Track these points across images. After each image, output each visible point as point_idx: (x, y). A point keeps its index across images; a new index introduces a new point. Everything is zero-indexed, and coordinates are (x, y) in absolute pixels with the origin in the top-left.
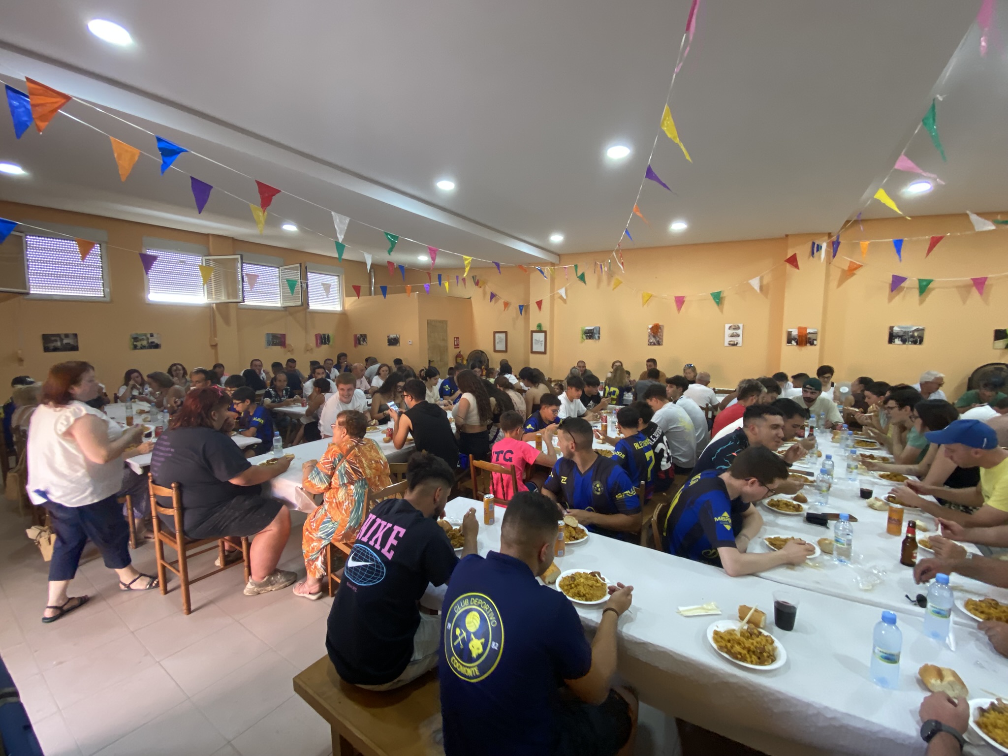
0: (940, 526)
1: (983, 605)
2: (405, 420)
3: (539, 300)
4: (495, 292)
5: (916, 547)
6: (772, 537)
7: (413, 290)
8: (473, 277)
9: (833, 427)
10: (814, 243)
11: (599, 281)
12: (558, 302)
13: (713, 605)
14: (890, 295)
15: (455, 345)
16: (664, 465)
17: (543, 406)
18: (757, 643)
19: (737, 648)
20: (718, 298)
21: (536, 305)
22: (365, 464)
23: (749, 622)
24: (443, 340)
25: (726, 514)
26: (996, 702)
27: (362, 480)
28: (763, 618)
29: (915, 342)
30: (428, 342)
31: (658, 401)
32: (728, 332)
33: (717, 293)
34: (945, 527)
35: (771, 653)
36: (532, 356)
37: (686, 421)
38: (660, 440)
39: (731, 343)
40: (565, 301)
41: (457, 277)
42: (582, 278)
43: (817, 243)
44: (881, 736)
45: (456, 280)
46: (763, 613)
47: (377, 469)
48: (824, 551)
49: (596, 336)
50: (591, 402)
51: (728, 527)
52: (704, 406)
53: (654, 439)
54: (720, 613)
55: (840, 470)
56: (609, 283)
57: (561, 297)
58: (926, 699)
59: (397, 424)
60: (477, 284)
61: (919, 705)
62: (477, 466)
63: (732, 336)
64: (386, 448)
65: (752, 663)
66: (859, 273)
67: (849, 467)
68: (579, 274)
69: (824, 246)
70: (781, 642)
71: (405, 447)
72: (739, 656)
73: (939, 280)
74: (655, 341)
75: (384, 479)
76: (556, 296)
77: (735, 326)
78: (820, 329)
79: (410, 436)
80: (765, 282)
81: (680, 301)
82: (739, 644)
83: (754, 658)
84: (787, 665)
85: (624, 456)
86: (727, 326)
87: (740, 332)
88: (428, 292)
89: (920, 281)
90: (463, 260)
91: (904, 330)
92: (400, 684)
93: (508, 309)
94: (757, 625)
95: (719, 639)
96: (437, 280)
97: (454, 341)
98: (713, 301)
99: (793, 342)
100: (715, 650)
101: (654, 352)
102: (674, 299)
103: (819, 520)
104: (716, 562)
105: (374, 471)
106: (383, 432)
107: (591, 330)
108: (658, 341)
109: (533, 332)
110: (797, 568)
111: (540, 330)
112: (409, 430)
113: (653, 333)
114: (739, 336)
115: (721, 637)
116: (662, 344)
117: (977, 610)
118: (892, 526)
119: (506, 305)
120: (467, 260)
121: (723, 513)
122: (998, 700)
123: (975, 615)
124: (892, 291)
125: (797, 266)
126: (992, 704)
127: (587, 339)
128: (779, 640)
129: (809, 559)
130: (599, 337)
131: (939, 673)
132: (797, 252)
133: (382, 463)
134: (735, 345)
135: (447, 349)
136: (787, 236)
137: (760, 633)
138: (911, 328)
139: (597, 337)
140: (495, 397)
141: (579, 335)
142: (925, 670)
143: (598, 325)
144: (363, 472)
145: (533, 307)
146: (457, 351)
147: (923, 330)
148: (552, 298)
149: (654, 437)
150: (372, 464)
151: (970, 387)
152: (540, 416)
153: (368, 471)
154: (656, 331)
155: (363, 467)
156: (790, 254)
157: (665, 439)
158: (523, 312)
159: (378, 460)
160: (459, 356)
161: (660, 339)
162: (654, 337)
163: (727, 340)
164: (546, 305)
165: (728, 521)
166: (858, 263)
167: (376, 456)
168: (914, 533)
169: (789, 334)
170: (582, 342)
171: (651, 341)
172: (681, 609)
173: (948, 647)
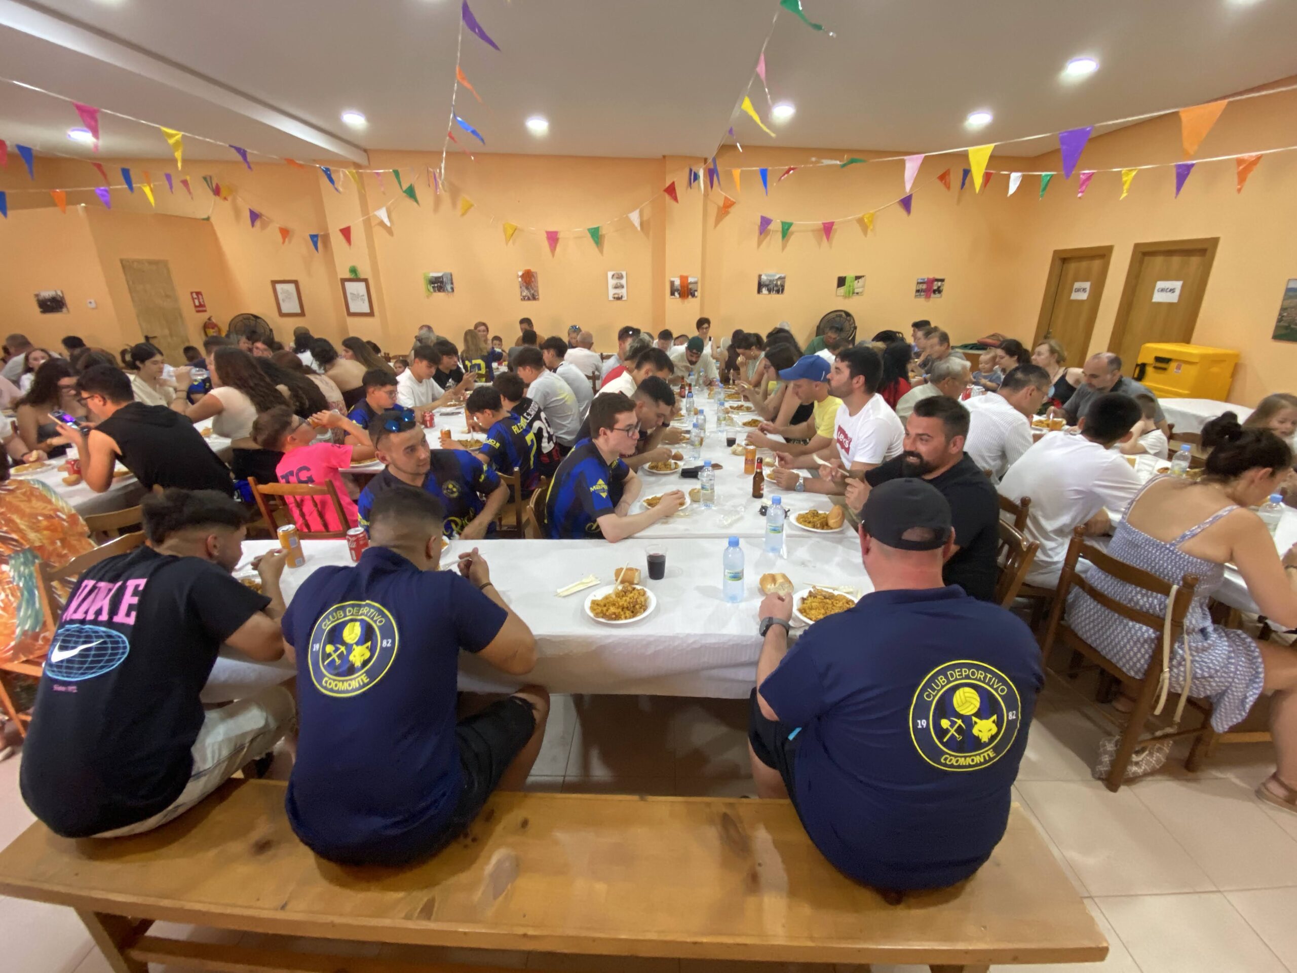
0: (777, 458)
1: (809, 516)
2: (101, 442)
3: (343, 226)
4: (257, 209)
5: (763, 479)
6: (650, 497)
7: (72, 200)
8: (205, 178)
9: (709, 384)
10: (691, 170)
11: (438, 201)
12: (378, 232)
13: (591, 578)
14: (759, 238)
15: (196, 307)
16: (545, 447)
17: (371, 390)
18: (630, 598)
19: (612, 609)
20: (596, 235)
21: (341, 237)
22: (22, 524)
23: (622, 582)
24: (167, 296)
25: (601, 482)
26: (812, 590)
27: (24, 551)
28: (637, 574)
29: (778, 292)
30: (133, 300)
31: (534, 370)
32: (612, 282)
33: (595, 228)
34: (781, 459)
35: (643, 603)
36: (350, 321)
37: (566, 393)
38: (537, 417)
39: (616, 296)
40: (389, 231)
41: (168, 177)
42: (411, 193)
43: (694, 169)
44: (731, 643)
45: (166, 183)
46: (637, 570)
47: (52, 529)
48: (695, 501)
49: (449, 287)
50: (450, 380)
51: (604, 495)
52: (591, 375)
53: (529, 417)
54: (599, 582)
55: (711, 425)
56: (454, 204)
57: (382, 223)
58: (762, 602)
59: (85, 451)
60: (217, 191)
61: (758, 609)
62: (266, 492)
63: (616, 287)
64: (71, 495)
65: (626, 618)
66: (733, 210)
67: (719, 419)
68: (405, 186)
69: (701, 173)
70: (653, 592)
71: (116, 485)
72: (614, 616)
73: (799, 223)
74: (529, 294)
75: (74, 542)
76: (374, 223)
77: (618, 274)
78: (699, 276)
79: (119, 467)
80: (645, 218)
81: (553, 238)
82: (614, 605)
83: (628, 613)
84: (658, 609)
85: (498, 445)
86: (610, 274)
87: (624, 282)
88: (107, 204)
89: (783, 223)
90: (163, 137)
91: (769, 278)
92: (181, 811)
93: (290, 242)
94: (631, 583)
95: (596, 607)
96: (123, 181)
97: (193, 299)
98: (591, 239)
99: (676, 294)
100: (591, 618)
101: (528, 310)
102: (545, 235)
103: (691, 473)
104: (598, 535)
105: (46, 532)
106: (61, 469)
107: (439, 278)
108: (533, 295)
109: (344, 280)
110: (671, 520)
111: (356, 277)
112: (116, 456)
113: (525, 282)
114: (622, 287)
115: (598, 605)
116: (538, 299)
117: (805, 521)
118: (747, 466)
119: (285, 233)
120: (172, 136)
121: (597, 481)
122: (814, 587)
123: (805, 526)
124: (761, 233)
125: (675, 199)
126: (810, 592)
127: (435, 291)
128: (651, 590)
129: (681, 510)
130: (453, 289)
131: (773, 578)
132: (675, 180)
133: (64, 517)
134: (619, 298)
135: (181, 315)
136: (664, 157)
137: (634, 589)
138: (775, 275)
139: (450, 290)
140: (285, 384)
141: (422, 287)
142: (764, 580)
143: (448, 271)
144: (22, 538)
145: (337, 239)
146: (204, 317)
147: (784, 278)
148: (368, 223)
149: (528, 414)
150: (39, 521)
151: (818, 334)
152: (367, 405)
153: (32, 535)
154: (528, 279)
155: (18, 530)
156: (668, 184)
157: (543, 415)
158: (320, 244)
159: (52, 513)
160: (208, 326)
161: (535, 291)
162: (527, 288)
163: (612, 292)
164: (358, 234)
165: (603, 489)
166: (732, 199)
167: (44, 509)
168: (761, 468)
169: (672, 283)
170: (428, 297)
171: (524, 294)
172: (559, 591)
173: (781, 557)
